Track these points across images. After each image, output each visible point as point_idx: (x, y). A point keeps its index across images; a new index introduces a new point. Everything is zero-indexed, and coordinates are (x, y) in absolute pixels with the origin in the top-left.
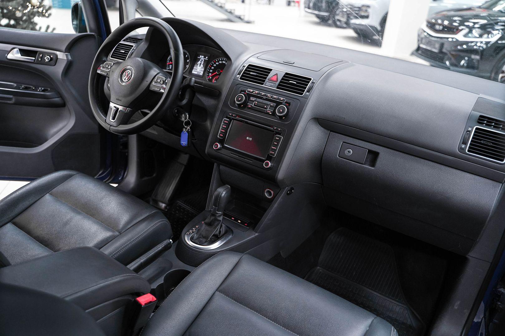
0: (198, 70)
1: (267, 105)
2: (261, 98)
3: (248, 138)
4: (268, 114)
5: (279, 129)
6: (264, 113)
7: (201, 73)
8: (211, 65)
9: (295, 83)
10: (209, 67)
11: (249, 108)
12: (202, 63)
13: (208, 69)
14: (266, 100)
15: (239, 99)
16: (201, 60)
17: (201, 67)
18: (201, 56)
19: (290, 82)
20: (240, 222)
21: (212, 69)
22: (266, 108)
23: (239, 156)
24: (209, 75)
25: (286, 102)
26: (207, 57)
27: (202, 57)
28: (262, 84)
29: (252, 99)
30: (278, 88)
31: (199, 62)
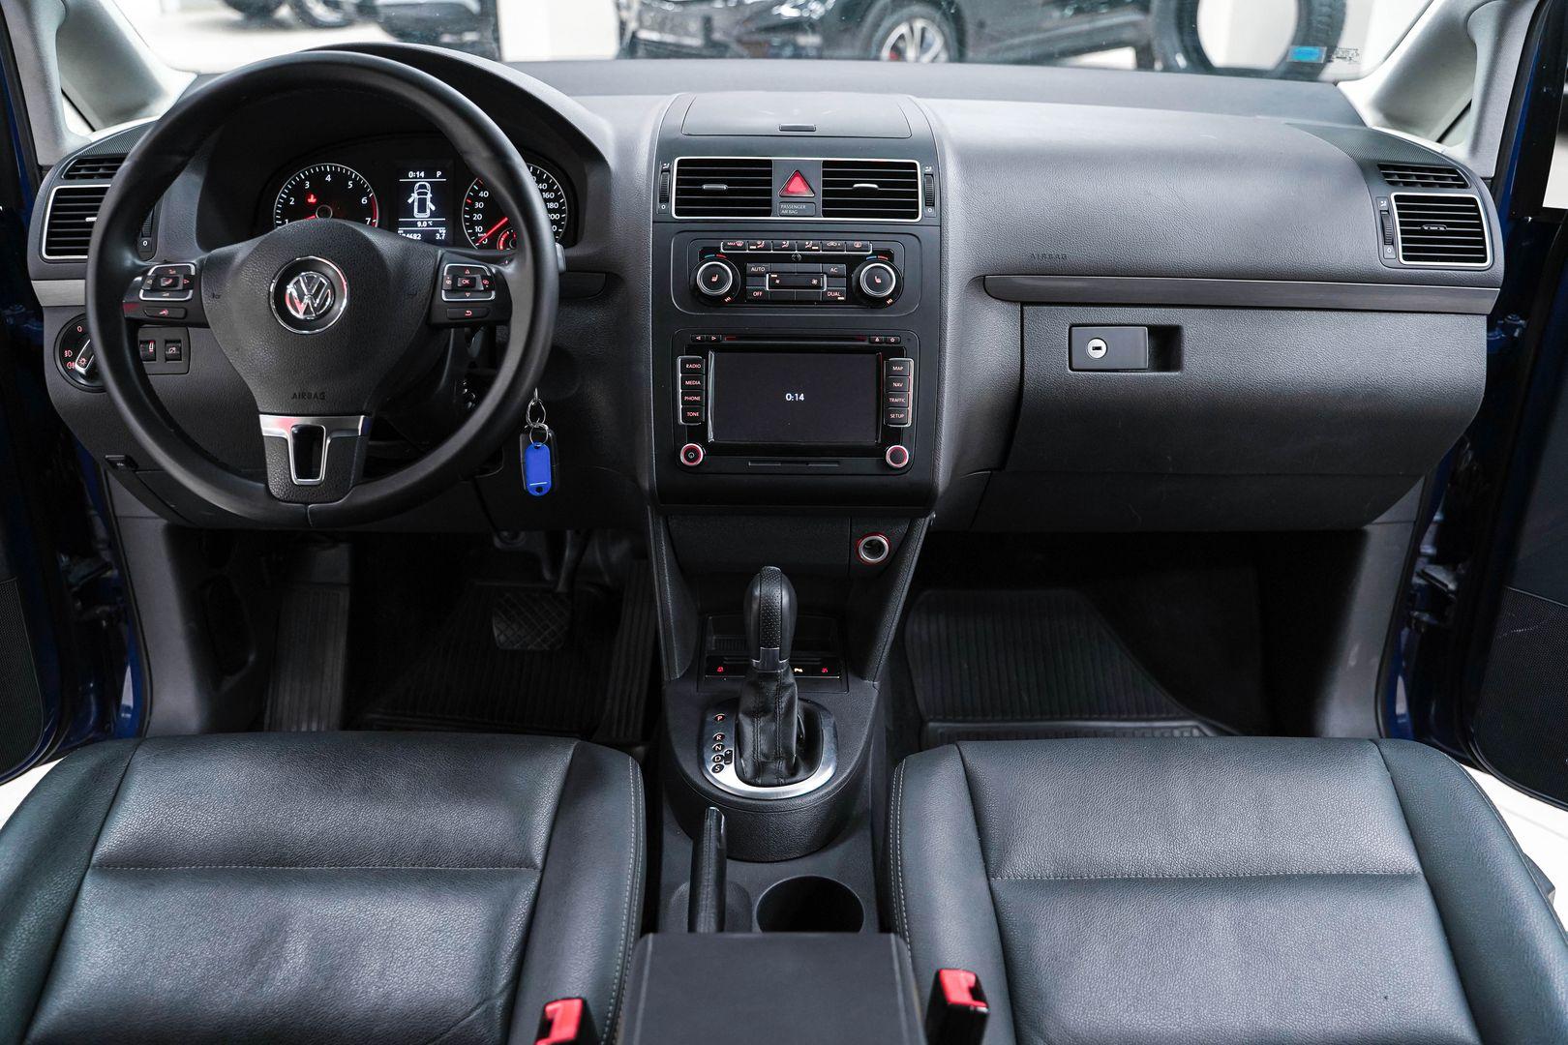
0: (419, 224)
1: (817, 274)
2: (787, 259)
3: (789, 397)
4: (835, 301)
5: (893, 340)
6: (819, 302)
7: (437, 231)
8: (469, 197)
9: (875, 186)
10: (467, 203)
11: (758, 300)
12: (429, 196)
13: (466, 212)
14: (806, 259)
15: (714, 279)
16: (417, 185)
17: (428, 211)
18: (411, 174)
19: (856, 186)
20: (801, 670)
21: (478, 211)
22: (818, 287)
23: (782, 462)
24: (474, 234)
25: (875, 252)
26: (439, 173)
27: (417, 177)
28: (768, 213)
29: (754, 269)
30: (825, 214)
31: (415, 196)
